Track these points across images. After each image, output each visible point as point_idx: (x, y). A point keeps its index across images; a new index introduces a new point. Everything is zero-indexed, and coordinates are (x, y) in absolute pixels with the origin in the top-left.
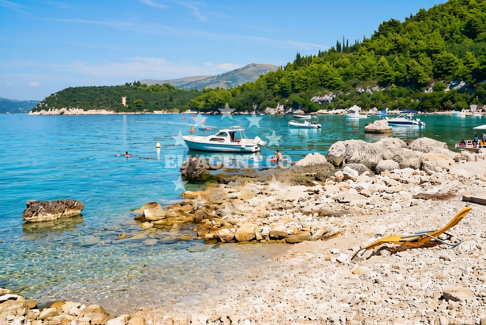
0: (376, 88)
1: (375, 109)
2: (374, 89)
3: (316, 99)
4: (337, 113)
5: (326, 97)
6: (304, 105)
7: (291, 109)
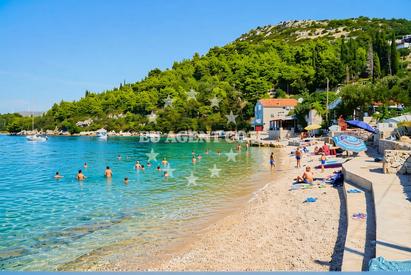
0: (121, 115)
1: (114, 131)
2: (119, 115)
3: (80, 123)
4: (87, 135)
5: (86, 122)
6: (70, 128)
7: (62, 131)
